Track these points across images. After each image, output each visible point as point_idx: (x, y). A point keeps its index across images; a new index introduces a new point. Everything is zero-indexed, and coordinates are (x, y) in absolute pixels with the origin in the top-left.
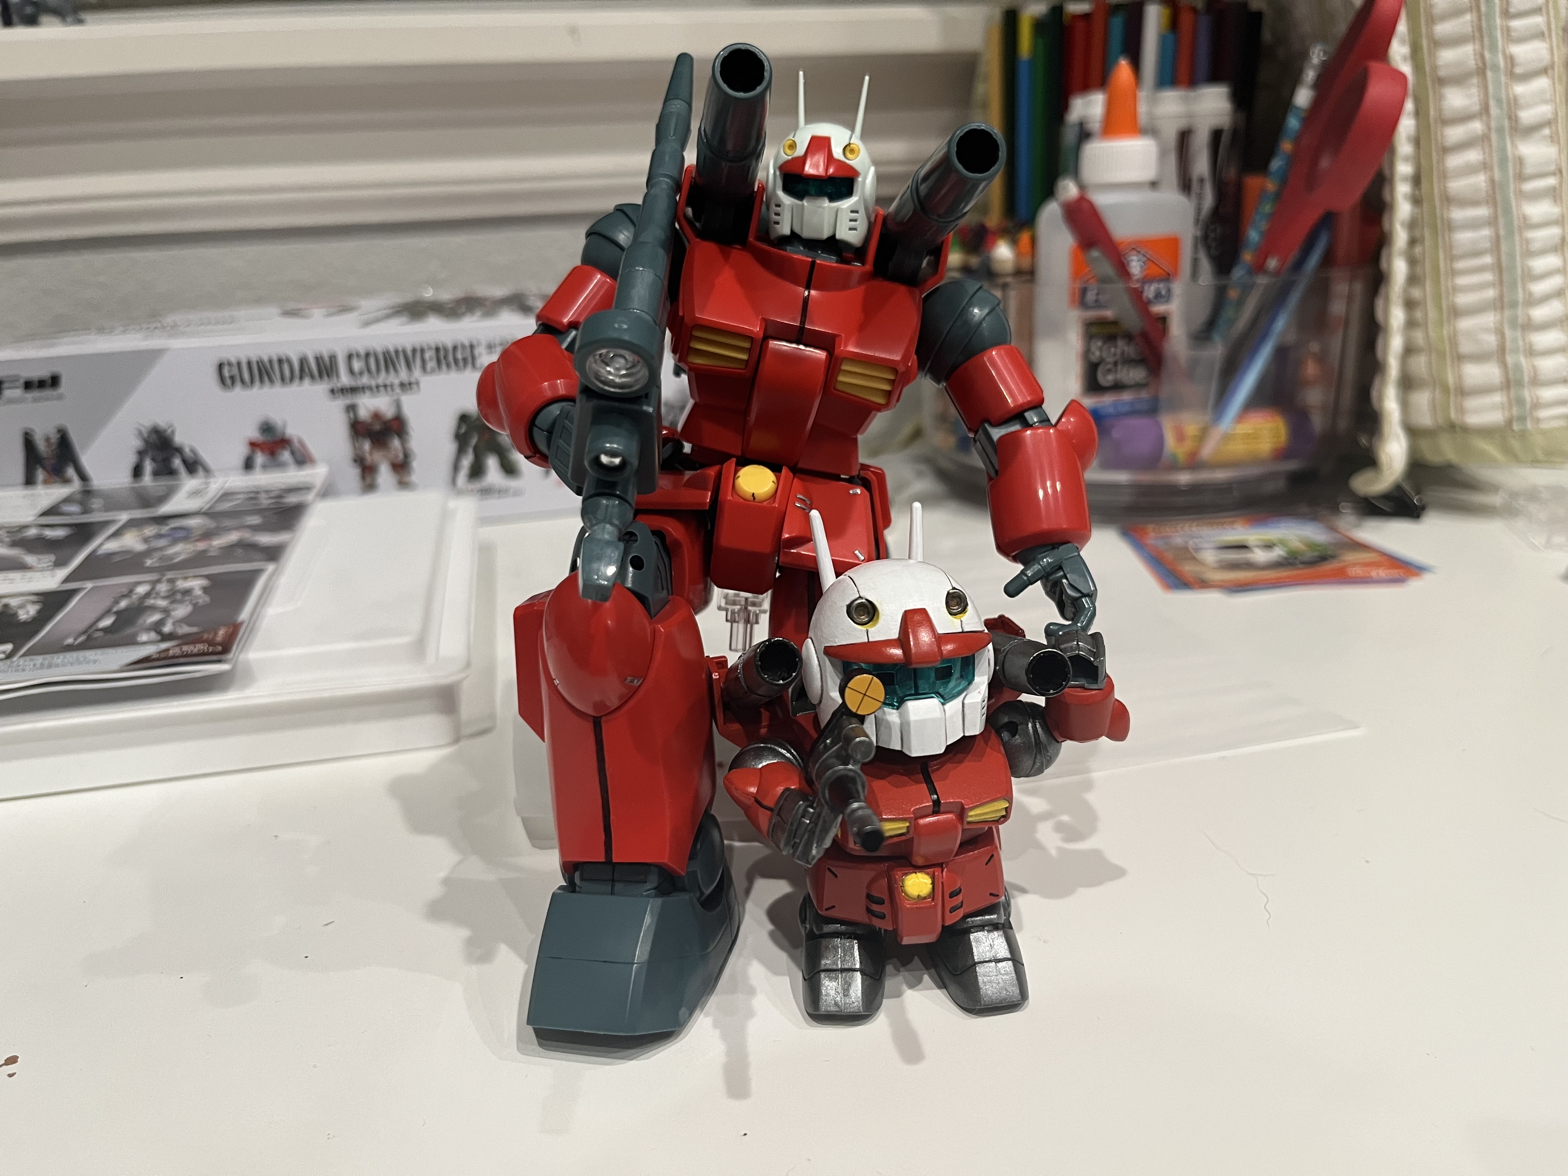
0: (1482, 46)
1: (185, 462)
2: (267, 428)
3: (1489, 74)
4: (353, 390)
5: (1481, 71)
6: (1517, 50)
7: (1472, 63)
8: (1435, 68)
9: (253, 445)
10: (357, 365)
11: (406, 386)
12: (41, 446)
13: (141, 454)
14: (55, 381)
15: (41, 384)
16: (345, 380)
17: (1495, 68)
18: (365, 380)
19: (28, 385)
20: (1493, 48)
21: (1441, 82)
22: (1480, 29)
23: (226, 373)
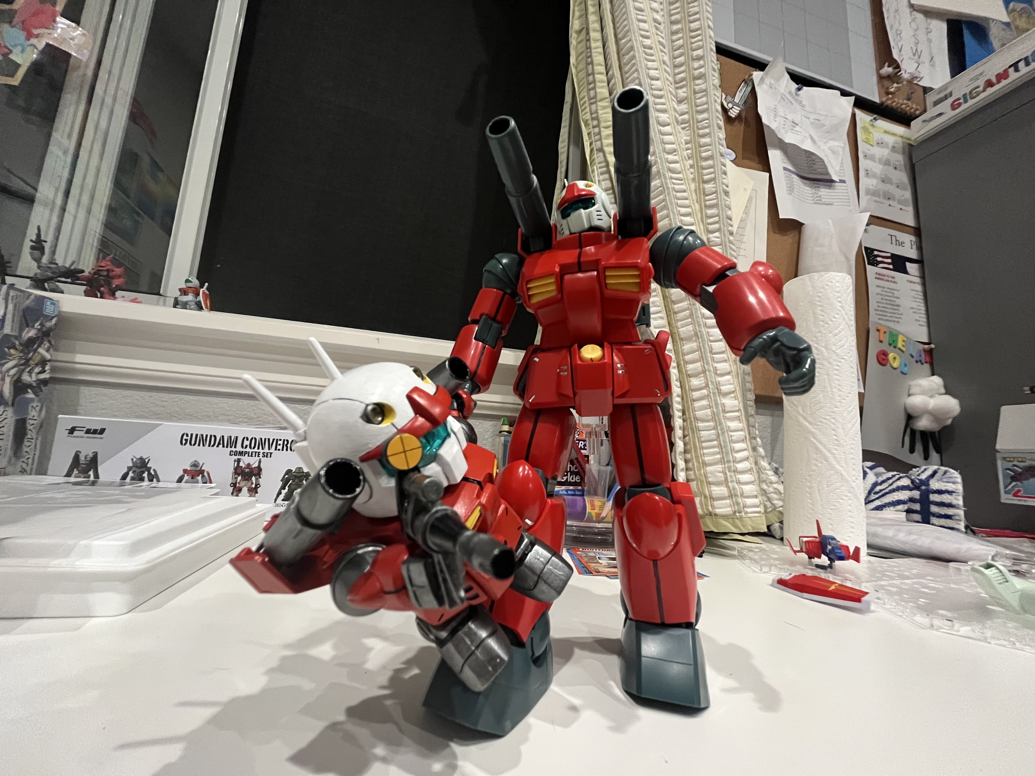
0: (704, 363)
1: (149, 474)
2: (195, 465)
3: (707, 372)
4: (241, 453)
5: (704, 372)
6: (718, 365)
7: (700, 369)
8: (686, 371)
9: (185, 471)
10: (247, 443)
11: (265, 455)
12: (82, 458)
13: (130, 469)
14: (102, 431)
15: (95, 432)
16: (239, 448)
17: (709, 371)
18: (248, 449)
19: (88, 432)
20: (708, 364)
21: (689, 376)
22: (702, 357)
23: (185, 437)
